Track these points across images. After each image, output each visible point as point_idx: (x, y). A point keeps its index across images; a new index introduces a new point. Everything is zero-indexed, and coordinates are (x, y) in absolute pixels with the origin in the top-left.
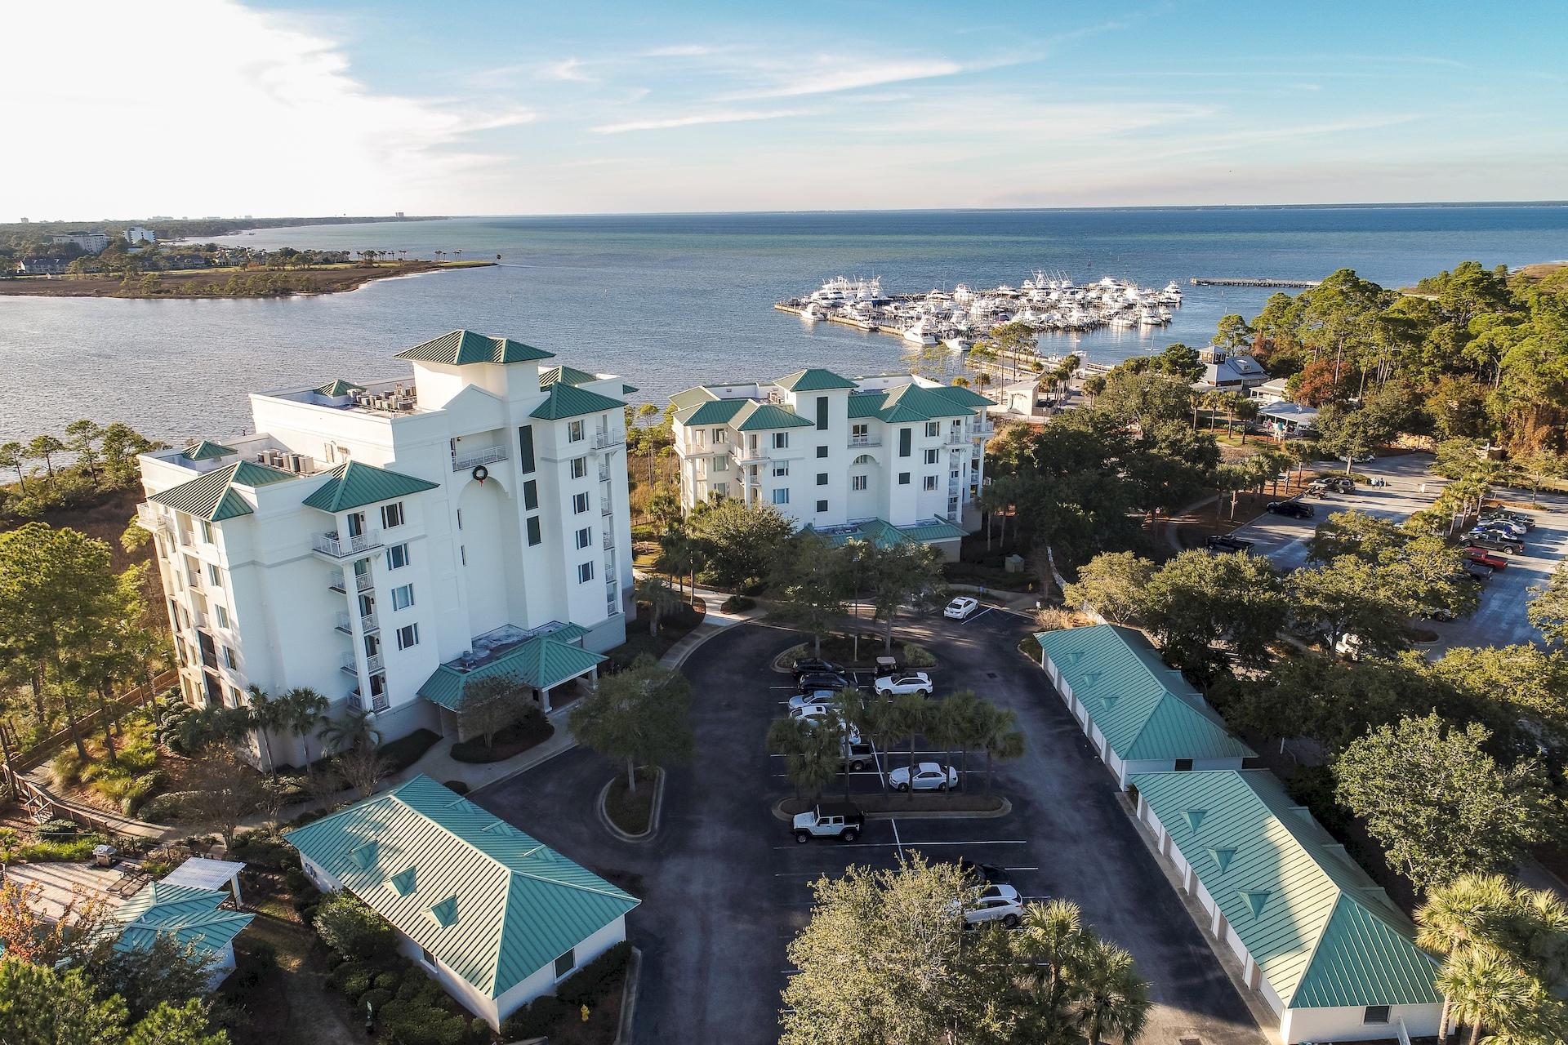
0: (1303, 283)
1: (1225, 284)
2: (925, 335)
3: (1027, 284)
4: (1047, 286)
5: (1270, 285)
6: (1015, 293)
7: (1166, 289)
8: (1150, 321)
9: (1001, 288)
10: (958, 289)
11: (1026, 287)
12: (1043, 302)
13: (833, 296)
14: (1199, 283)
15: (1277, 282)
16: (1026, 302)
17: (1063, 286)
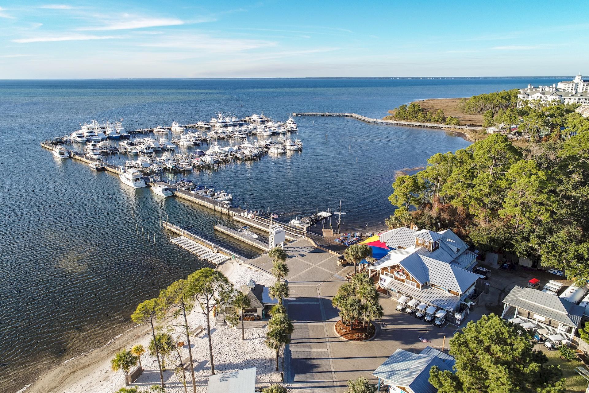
0: (343, 114)
1: (308, 115)
2: (136, 180)
3: (214, 120)
4: (224, 121)
5: (329, 116)
6: (207, 126)
7: (288, 122)
8: (292, 148)
9: (199, 123)
10: (173, 125)
11: (213, 121)
12: (224, 133)
13: (87, 134)
14: (297, 115)
15: (331, 114)
16: (214, 134)
17: (233, 120)
